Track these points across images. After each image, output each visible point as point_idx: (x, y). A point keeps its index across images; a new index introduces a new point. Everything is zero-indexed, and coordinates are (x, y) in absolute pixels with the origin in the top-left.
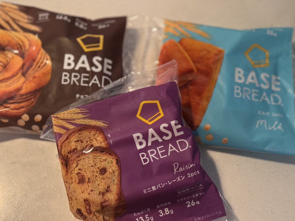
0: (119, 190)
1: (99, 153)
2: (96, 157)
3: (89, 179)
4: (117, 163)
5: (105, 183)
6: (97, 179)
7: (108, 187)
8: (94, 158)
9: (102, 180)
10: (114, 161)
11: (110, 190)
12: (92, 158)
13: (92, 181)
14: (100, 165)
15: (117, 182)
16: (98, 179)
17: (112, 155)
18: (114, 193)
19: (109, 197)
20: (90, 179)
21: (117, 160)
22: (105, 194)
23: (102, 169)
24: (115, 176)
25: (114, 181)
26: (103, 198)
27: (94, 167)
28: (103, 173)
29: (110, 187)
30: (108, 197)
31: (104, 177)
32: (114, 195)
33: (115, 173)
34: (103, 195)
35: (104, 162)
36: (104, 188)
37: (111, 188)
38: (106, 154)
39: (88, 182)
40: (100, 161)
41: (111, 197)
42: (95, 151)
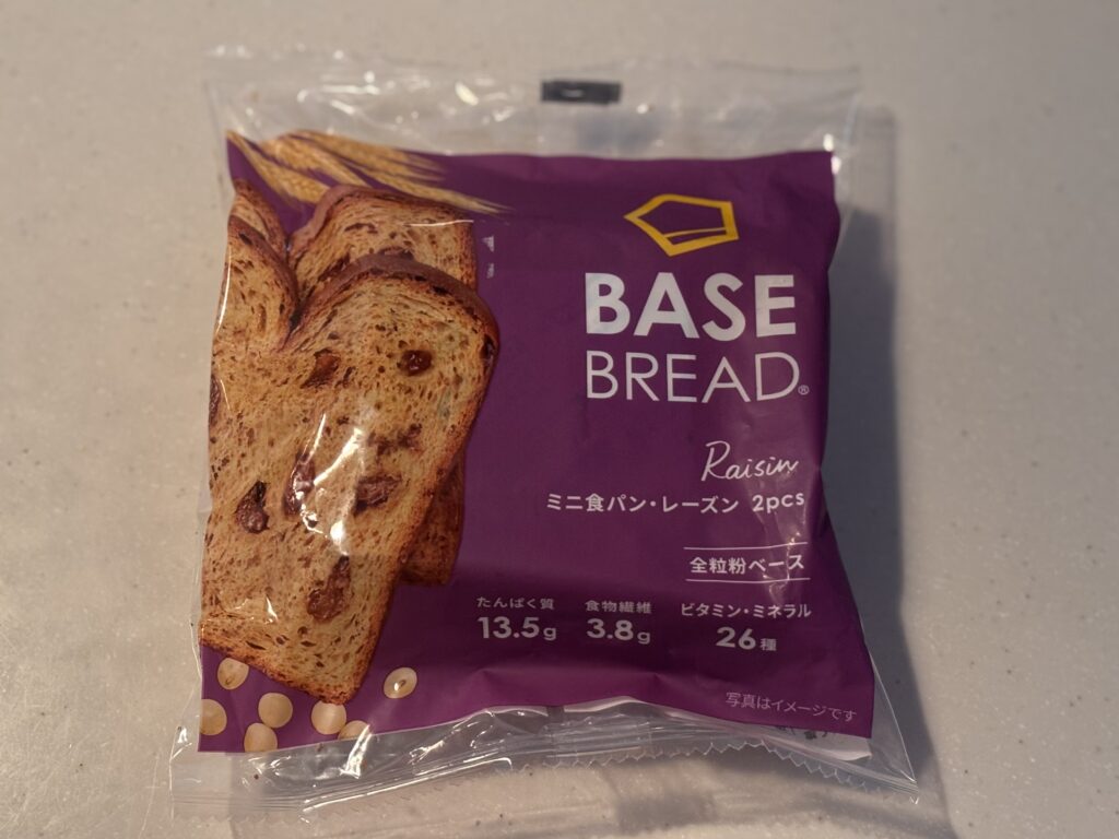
0: (451, 457)
1: (428, 292)
2: (407, 302)
3: (349, 371)
4: (485, 353)
5: (410, 407)
6: (380, 380)
7: (415, 429)
8: (399, 304)
9: (399, 393)
10: (476, 342)
11: (417, 442)
12: (392, 300)
13: (357, 384)
14: (415, 336)
15: (456, 423)
16: (386, 384)
17: (475, 318)
18: (428, 460)
19: (402, 469)
20: (354, 372)
21: (487, 340)
22: (391, 448)
23: (418, 353)
24: (456, 397)
25: (447, 414)
26: (378, 462)
27: (387, 332)
28: (416, 368)
29: (420, 432)
30: (398, 466)
31: (414, 387)
32: (424, 468)
33: (463, 387)
34: (381, 451)
35: (435, 332)
36: (396, 427)
37: (425, 434)
38: (451, 304)
39: (339, 383)
40: (420, 321)
41: (410, 472)
42: (414, 282)
